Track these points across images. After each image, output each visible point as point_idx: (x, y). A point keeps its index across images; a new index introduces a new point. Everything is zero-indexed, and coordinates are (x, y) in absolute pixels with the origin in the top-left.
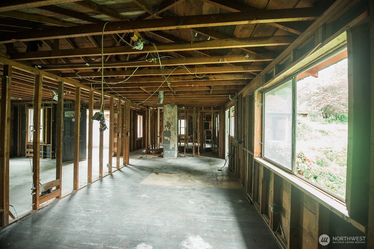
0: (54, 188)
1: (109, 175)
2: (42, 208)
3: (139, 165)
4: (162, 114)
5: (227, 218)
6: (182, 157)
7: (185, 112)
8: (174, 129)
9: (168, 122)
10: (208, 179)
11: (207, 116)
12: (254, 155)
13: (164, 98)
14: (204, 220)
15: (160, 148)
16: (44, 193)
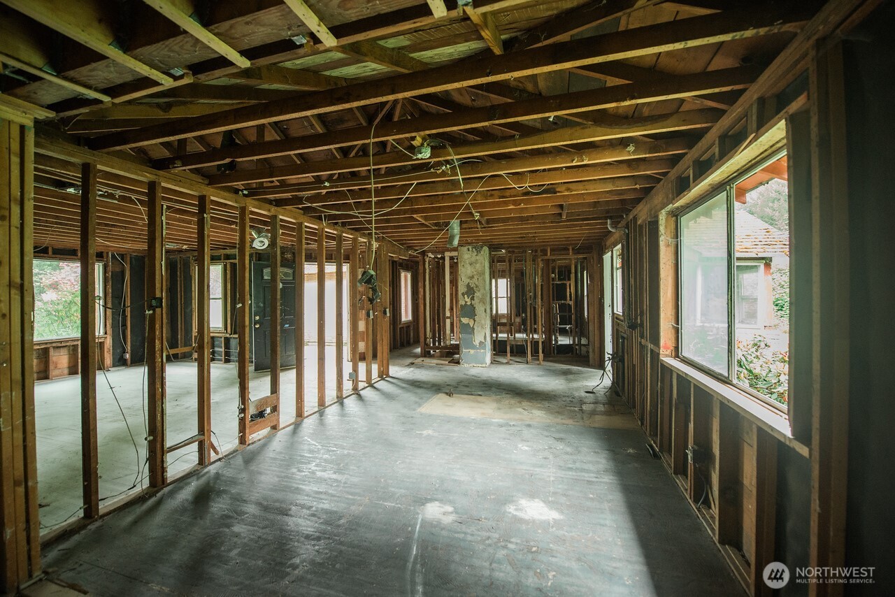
0: (268, 410)
1: (353, 394)
2: (253, 443)
3: (411, 379)
4: (454, 266)
5: (597, 478)
6: (503, 364)
7: (507, 260)
8: (482, 301)
9: (468, 286)
10: (560, 407)
11: (559, 267)
12: (661, 352)
13: (461, 233)
14: (549, 476)
15: (451, 345)
16: (254, 417)
